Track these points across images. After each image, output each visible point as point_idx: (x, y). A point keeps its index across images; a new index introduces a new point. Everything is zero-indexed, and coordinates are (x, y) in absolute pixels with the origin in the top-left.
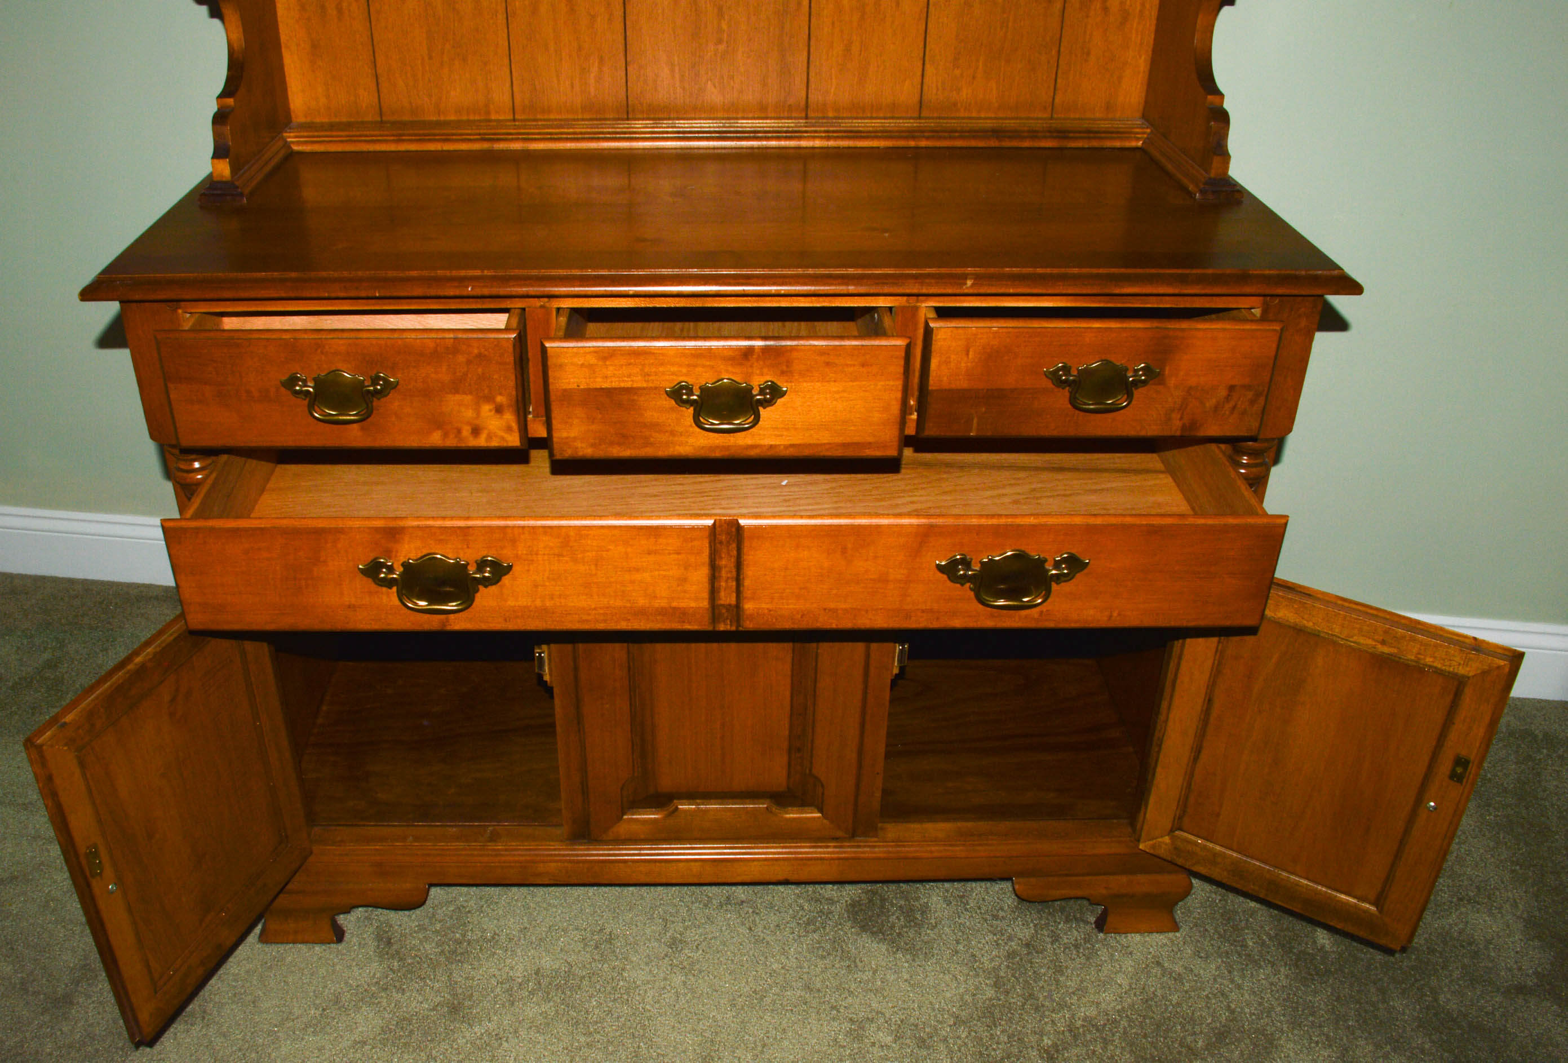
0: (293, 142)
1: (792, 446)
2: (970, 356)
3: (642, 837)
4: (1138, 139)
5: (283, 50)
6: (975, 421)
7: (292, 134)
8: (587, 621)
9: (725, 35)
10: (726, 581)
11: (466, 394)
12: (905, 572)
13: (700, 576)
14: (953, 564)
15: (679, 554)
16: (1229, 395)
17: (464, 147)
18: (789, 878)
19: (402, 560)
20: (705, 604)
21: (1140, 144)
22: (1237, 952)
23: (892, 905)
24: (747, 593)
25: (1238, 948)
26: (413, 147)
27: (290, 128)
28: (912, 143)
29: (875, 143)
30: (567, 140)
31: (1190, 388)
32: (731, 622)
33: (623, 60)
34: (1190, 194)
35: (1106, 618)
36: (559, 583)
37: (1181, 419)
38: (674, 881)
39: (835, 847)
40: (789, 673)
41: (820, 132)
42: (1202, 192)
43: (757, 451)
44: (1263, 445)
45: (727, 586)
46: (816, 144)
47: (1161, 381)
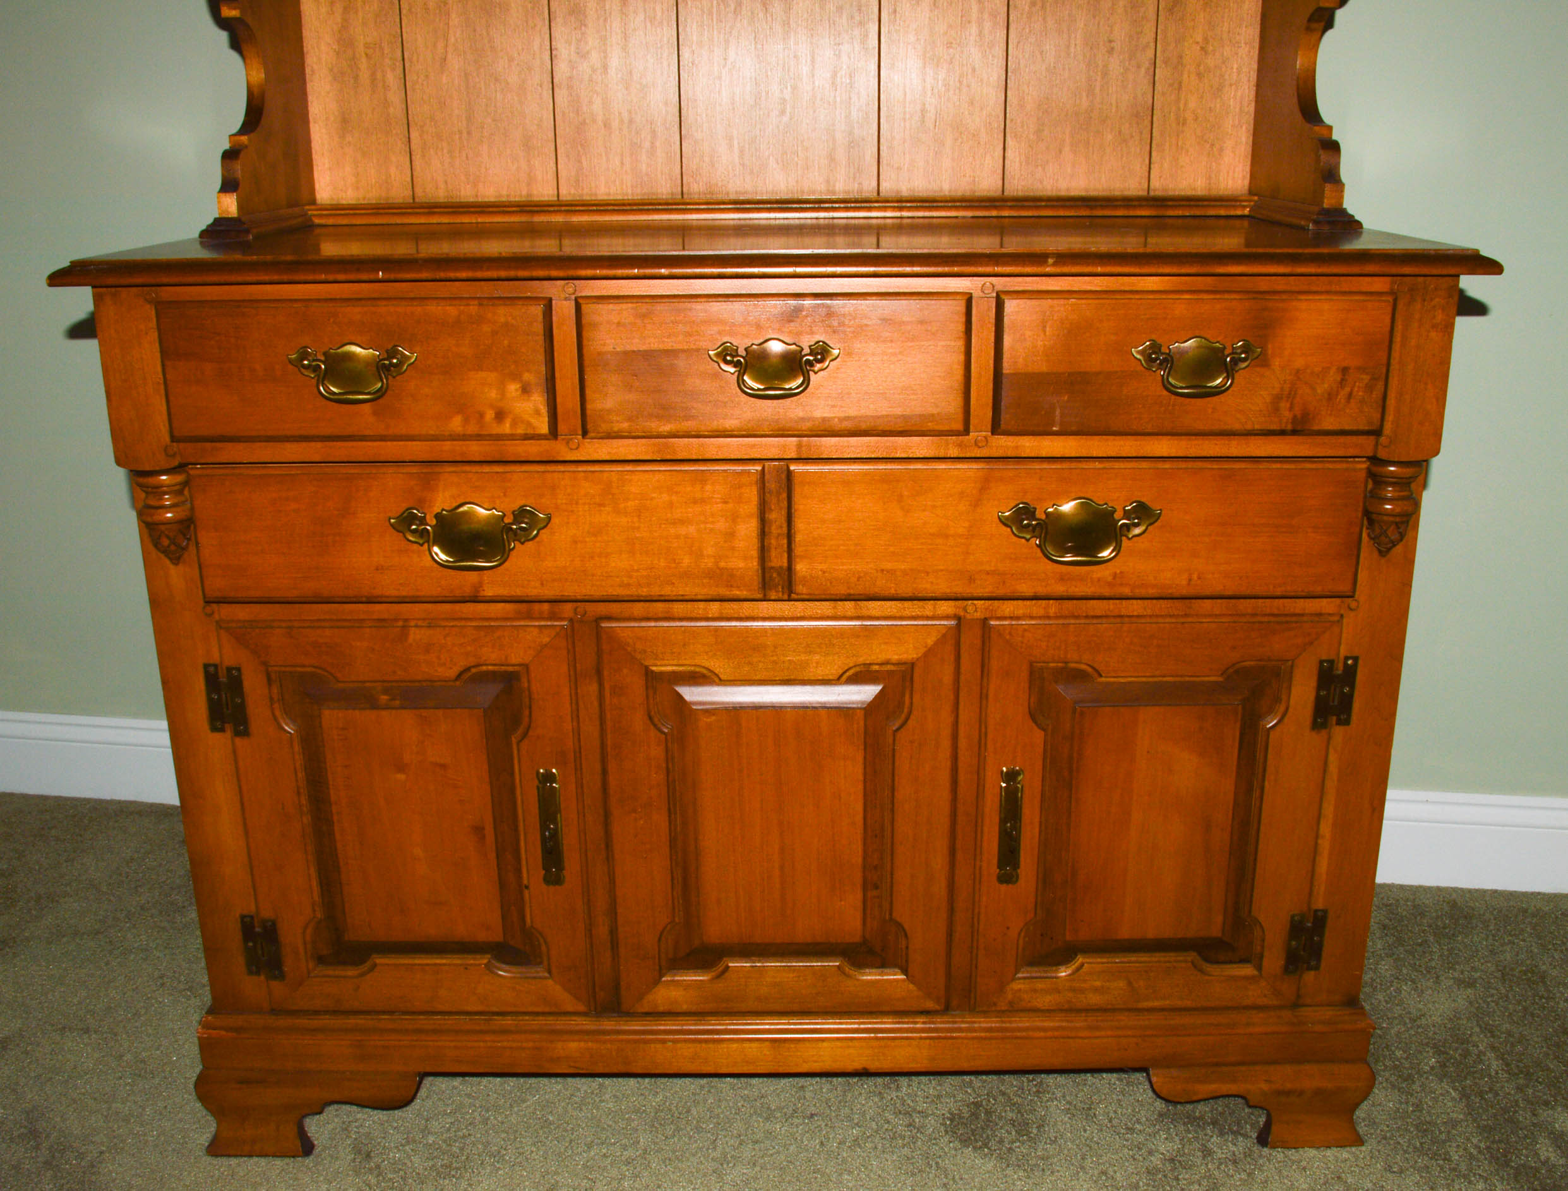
1: (847, 418)
2: (1047, 334)
3: (685, 1007)
4: (1244, 207)
6: (1058, 412)
8: (629, 585)
10: (777, 538)
11: (491, 371)
12: (967, 524)
13: (748, 529)
14: (1018, 515)
15: (726, 503)
16: (1342, 380)
18: (868, 1067)
19: (437, 510)
20: (755, 564)
21: (1247, 211)
22: (1438, 1165)
23: (1001, 1118)
24: (798, 550)
25: (1441, 1162)
31: (1298, 371)
32: (783, 588)
34: (1303, 229)
35: (1184, 582)
36: (599, 539)
37: (1291, 409)
38: (724, 1070)
39: (924, 1023)
40: (861, 778)
42: (1316, 222)
43: (809, 425)
44: (1408, 472)
45: (778, 545)
46: (889, 214)
47: (1263, 361)
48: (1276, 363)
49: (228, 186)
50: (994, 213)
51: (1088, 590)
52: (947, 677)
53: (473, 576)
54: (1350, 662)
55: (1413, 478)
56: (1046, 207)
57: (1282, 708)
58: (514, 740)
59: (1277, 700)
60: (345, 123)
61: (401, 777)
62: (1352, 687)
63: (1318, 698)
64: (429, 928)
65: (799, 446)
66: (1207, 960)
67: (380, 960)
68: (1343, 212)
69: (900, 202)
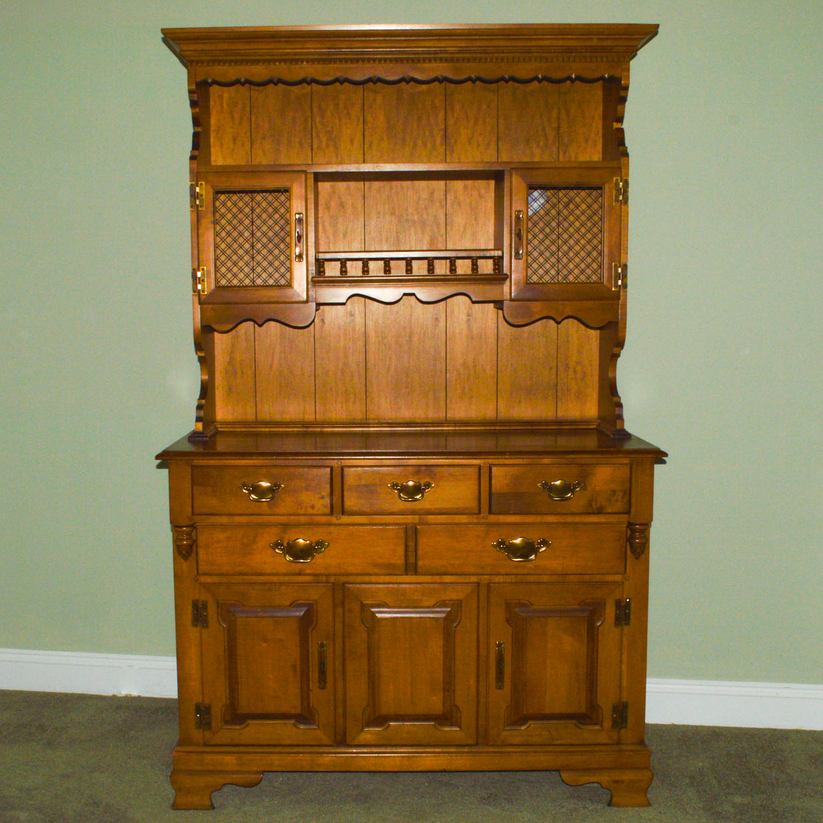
2: (507, 479)
3: (371, 743)
4: (594, 425)
6: (512, 506)
7: (219, 424)
10: (412, 552)
11: (310, 492)
12: (480, 547)
13: (401, 550)
14: (499, 544)
15: (393, 539)
16: (613, 494)
19: (288, 541)
20: (403, 562)
21: (595, 427)
24: (419, 556)
26: (272, 429)
27: (217, 422)
31: (597, 491)
32: (413, 570)
34: (608, 436)
37: (596, 504)
41: (452, 425)
42: (613, 434)
43: (424, 511)
44: (642, 527)
45: (411, 554)
46: (451, 428)
47: (584, 488)
48: (589, 489)
49: (198, 419)
50: (493, 428)
51: (526, 571)
52: (475, 606)
53: (299, 566)
54: (628, 600)
55: (646, 529)
56: (513, 425)
57: (603, 618)
58: (310, 631)
59: (601, 615)
60: (230, 390)
61: (265, 645)
62: (629, 609)
63: (616, 614)
64: (271, 709)
65: (420, 519)
66: (581, 723)
67: (250, 722)
68: (624, 430)
69: (456, 423)
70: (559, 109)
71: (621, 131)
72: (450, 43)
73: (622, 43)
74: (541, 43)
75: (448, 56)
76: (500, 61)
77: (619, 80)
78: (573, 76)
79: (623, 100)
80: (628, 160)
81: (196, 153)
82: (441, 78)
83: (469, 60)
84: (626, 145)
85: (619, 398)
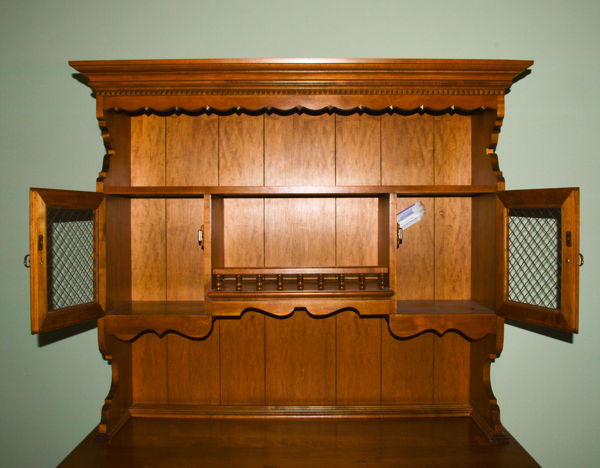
0: (132, 413)
4: (468, 413)
5: (133, 376)
7: (132, 410)
9: (304, 373)
17: (199, 417)
21: (469, 415)
26: (179, 416)
27: (132, 407)
28: (378, 416)
29: (363, 416)
30: (241, 415)
33: (264, 383)
34: (488, 440)
41: (341, 412)
42: (492, 439)
46: (340, 417)
70: (434, 134)
71: (495, 156)
72: (338, 77)
73: (497, 78)
74: (423, 77)
75: (337, 88)
76: (385, 93)
77: (495, 111)
78: (453, 107)
79: (497, 130)
80: (504, 185)
81: (104, 174)
82: (330, 108)
83: (356, 92)
84: (501, 170)
85: (495, 399)
